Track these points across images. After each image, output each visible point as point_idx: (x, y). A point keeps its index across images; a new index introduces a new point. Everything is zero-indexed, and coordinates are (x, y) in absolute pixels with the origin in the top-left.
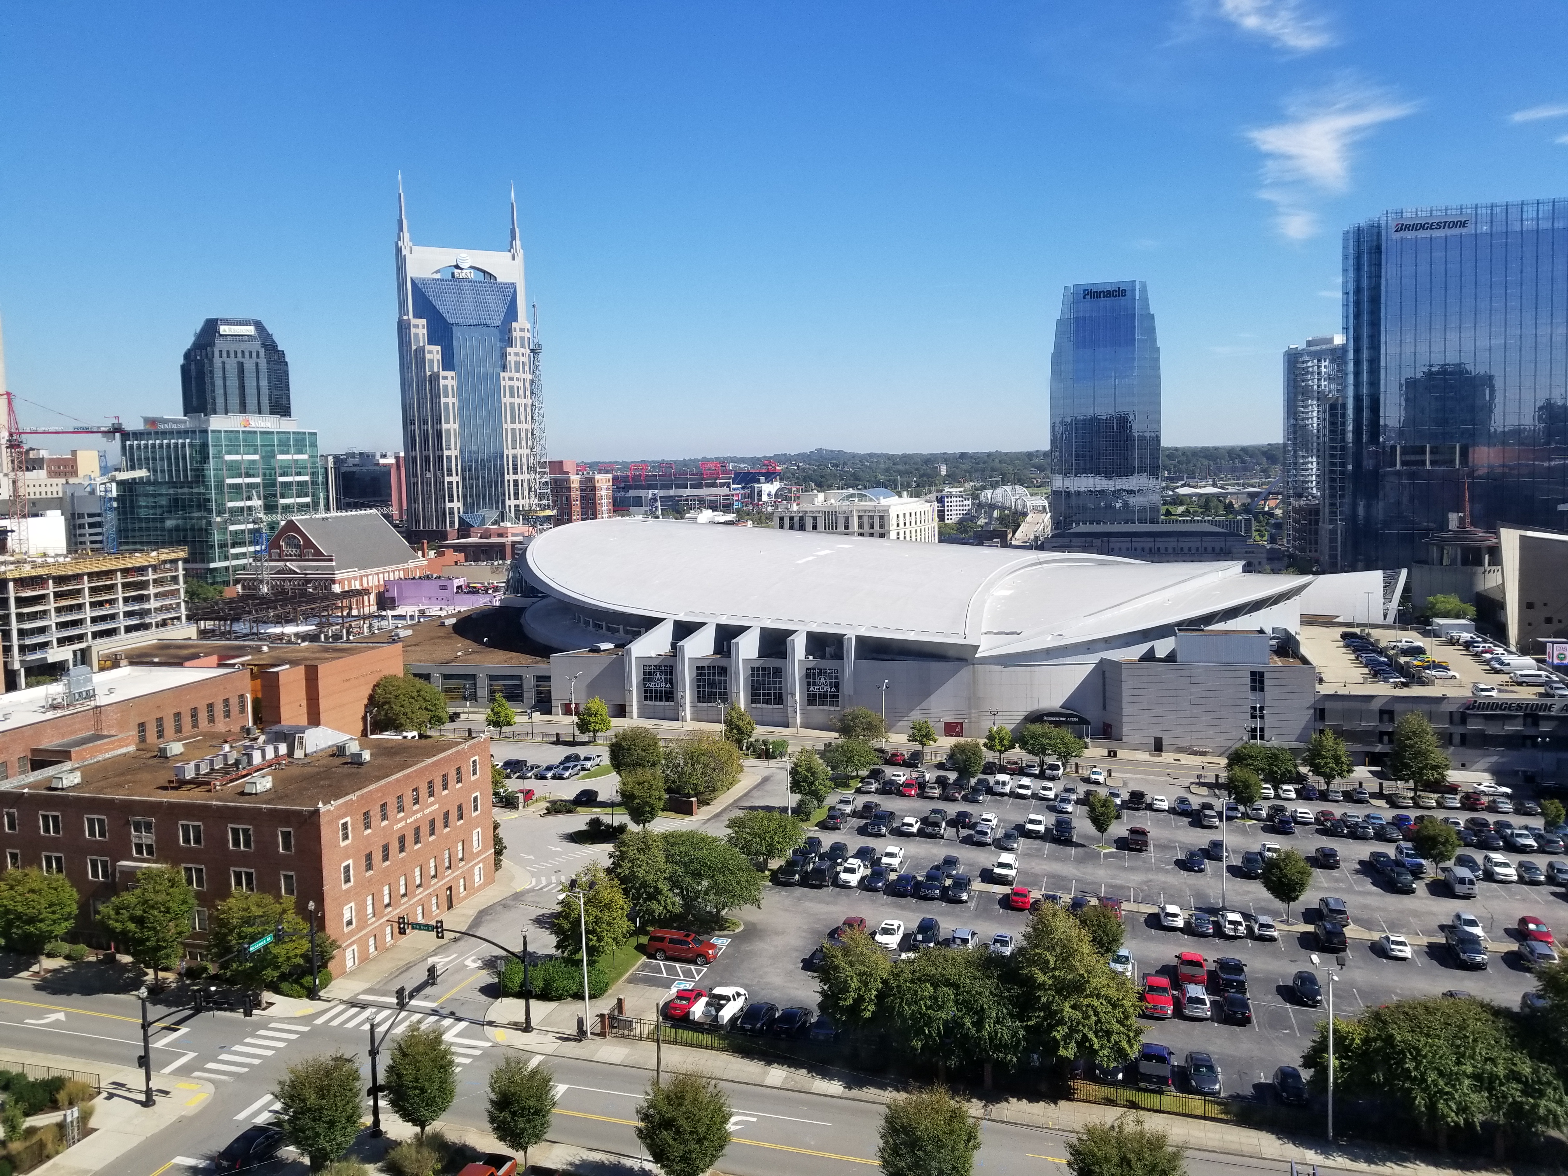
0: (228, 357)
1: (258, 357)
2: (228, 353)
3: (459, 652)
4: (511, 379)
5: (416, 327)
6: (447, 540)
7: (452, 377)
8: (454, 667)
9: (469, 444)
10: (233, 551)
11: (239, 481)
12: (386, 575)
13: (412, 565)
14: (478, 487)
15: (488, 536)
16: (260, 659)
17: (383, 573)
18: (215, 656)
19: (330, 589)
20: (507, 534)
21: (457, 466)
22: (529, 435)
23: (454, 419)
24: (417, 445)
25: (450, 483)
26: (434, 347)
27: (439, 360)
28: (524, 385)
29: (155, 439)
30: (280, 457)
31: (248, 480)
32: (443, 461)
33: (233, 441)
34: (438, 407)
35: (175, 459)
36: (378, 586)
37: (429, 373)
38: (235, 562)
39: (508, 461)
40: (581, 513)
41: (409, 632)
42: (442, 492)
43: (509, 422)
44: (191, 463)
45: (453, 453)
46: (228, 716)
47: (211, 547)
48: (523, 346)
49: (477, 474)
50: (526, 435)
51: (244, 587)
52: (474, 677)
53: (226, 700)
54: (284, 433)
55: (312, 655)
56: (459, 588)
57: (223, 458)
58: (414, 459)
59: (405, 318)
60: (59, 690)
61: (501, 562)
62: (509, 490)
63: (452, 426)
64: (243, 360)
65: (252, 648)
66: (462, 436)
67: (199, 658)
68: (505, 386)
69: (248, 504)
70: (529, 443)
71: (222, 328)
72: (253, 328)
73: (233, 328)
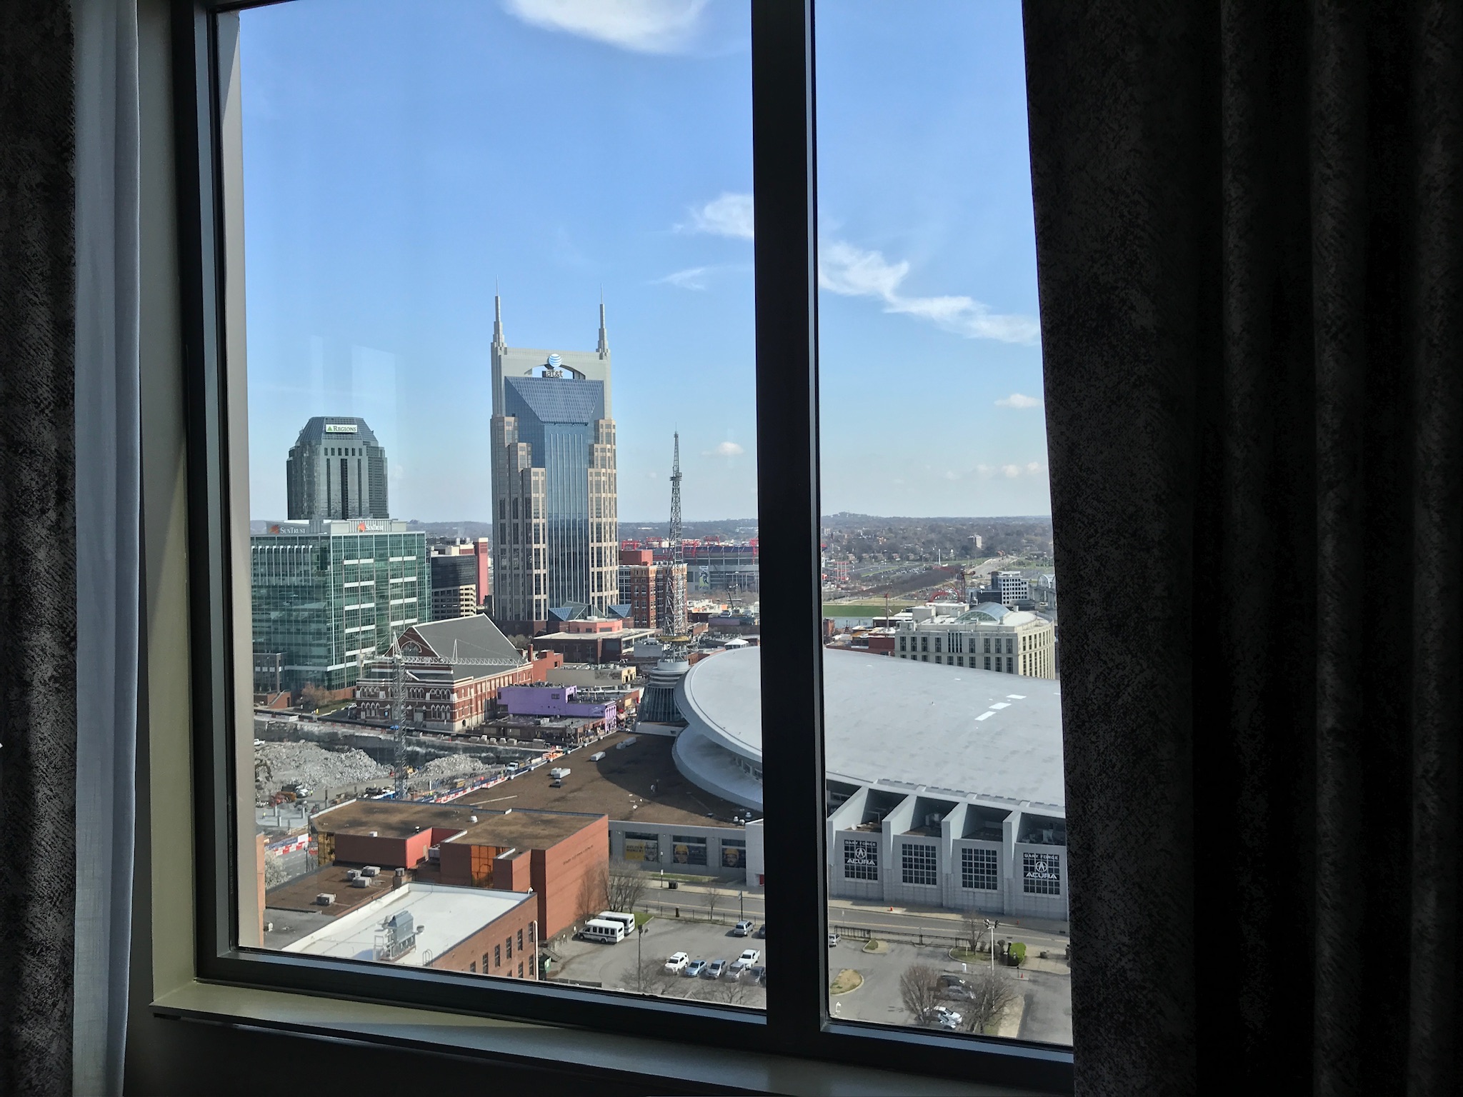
0: (333, 454)
1: (360, 454)
2: (333, 450)
3: (633, 804)
4: (598, 474)
5: (509, 424)
6: (535, 634)
7: (542, 473)
8: (637, 825)
9: (557, 537)
10: (348, 654)
11: (356, 584)
12: (498, 681)
13: (519, 670)
14: (563, 579)
15: (578, 631)
16: (477, 835)
17: (495, 679)
18: (430, 830)
19: (449, 698)
20: (595, 629)
21: (544, 559)
22: (613, 528)
23: (543, 514)
24: (508, 538)
25: (538, 576)
26: (524, 444)
27: (530, 456)
28: (609, 480)
29: (279, 545)
30: (391, 559)
31: (363, 584)
32: (531, 555)
33: (352, 546)
34: (528, 502)
35: (297, 564)
36: (490, 693)
37: (520, 470)
38: (349, 665)
39: (593, 554)
40: (657, 603)
41: (567, 772)
42: (530, 585)
43: (595, 517)
44: (312, 569)
45: (541, 546)
46: (521, 948)
47: (329, 651)
48: (608, 442)
49: (563, 567)
50: (610, 528)
51: (363, 694)
52: (655, 837)
53: (521, 932)
54: (396, 536)
55: (526, 830)
56: (570, 696)
57: (342, 562)
58: (503, 551)
59: (499, 415)
60: (386, 940)
61: (604, 666)
62: (593, 582)
63: (541, 521)
64: (346, 457)
65: (459, 816)
66: (550, 530)
67: (416, 832)
68: (591, 481)
69: (363, 606)
70: (613, 536)
71: (328, 426)
72: (356, 426)
73: (338, 426)
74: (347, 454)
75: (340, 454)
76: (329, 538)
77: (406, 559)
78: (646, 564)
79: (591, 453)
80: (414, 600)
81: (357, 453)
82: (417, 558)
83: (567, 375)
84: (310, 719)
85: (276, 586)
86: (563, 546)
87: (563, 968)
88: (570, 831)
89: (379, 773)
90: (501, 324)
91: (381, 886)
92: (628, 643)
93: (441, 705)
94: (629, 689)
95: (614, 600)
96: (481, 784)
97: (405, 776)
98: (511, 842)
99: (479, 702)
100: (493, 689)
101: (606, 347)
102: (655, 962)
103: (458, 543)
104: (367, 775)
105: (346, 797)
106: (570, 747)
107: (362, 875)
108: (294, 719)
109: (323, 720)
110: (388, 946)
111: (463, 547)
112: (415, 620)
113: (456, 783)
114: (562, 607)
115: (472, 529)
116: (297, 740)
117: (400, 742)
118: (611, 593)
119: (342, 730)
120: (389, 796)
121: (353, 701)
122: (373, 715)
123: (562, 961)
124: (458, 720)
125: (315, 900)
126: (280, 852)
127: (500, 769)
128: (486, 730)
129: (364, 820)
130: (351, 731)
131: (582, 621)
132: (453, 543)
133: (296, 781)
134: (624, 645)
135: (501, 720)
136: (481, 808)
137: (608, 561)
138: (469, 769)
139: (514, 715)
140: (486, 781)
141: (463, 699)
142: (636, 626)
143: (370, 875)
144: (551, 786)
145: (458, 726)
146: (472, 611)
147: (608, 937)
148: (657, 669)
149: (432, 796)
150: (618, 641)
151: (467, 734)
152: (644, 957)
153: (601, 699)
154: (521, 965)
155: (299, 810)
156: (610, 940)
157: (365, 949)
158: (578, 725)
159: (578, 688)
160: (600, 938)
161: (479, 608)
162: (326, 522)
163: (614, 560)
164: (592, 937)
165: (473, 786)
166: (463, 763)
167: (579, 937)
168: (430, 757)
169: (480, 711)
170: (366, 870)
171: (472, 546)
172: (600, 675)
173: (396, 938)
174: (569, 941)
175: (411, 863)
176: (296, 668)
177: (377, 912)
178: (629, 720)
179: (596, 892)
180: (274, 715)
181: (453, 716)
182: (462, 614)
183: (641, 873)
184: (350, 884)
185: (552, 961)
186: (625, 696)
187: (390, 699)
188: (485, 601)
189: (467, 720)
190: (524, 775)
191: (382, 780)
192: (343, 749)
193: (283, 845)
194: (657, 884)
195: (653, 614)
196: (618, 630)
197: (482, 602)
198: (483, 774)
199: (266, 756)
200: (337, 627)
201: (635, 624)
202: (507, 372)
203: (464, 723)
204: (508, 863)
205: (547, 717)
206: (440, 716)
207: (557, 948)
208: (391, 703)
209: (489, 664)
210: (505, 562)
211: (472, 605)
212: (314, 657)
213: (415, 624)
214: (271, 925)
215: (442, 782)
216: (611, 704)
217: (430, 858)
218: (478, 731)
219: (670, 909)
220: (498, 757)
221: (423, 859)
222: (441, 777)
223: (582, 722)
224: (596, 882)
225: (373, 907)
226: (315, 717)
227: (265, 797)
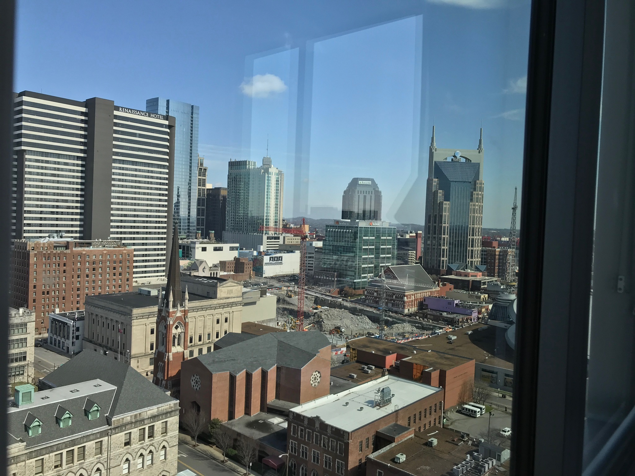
0: (361, 193)
1: (372, 194)
2: (361, 191)
3: (486, 356)
4: (474, 205)
5: (435, 182)
6: (441, 275)
7: (448, 204)
8: (487, 365)
9: (453, 233)
10: (363, 275)
11: (367, 247)
12: (424, 294)
13: (434, 290)
14: (455, 252)
15: (461, 276)
16: (416, 359)
17: (423, 293)
18: (396, 354)
19: (403, 298)
20: (469, 275)
21: (447, 242)
22: (480, 230)
23: (448, 222)
24: (431, 232)
25: (444, 250)
26: (441, 191)
27: (443, 196)
28: (480, 208)
29: (338, 229)
30: (382, 238)
31: (370, 247)
32: (441, 240)
33: (367, 231)
34: (441, 216)
35: (345, 237)
36: (421, 299)
37: (438, 202)
38: (363, 280)
39: (469, 241)
40: (499, 266)
41: (455, 337)
42: (439, 253)
43: (471, 224)
44: (351, 240)
45: (446, 236)
46: (435, 412)
47: (355, 274)
48: (480, 191)
49: (455, 246)
50: (479, 230)
51: (368, 292)
52: (496, 373)
53: (436, 405)
54: (384, 228)
55: (437, 360)
56: (456, 304)
57: (362, 238)
58: (429, 237)
59: (431, 178)
60: (379, 398)
61: (472, 292)
62: (469, 254)
63: (447, 225)
64: (366, 195)
65: (408, 349)
66: (450, 230)
67: (390, 354)
68: (471, 208)
69: (370, 256)
70: (480, 234)
71: (359, 182)
72: (371, 182)
73: (364, 182)
74: (366, 193)
75: (364, 193)
76: (358, 227)
77: (388, 238)
78: (494, 247)
79: (472, 196)
80: (390, 255)
81: (370, 193)
82: (392, 238)
83: (463, 160)
84: (347, 301)
85: (336, 246)
86: (456, 237)
87: (451, 424)
88: (457, 364)
89: (373, 327)
90: (434, 138)
91: (375, 374)
92: (484, 283)
93: (399, 301)
94: (484, 304)
95: (478, 263)
96: (416, 337)
97: (383, 330)
98: (431, 365)
99: (416, 302)
100: (422, 297)
101: (482, 148)
102: (496, 430)
103: (409, 233)
104: (368, 327)
105: (359, 335)
106: (456, 326)
107: (367, 369)
108: (340, 300)
109: (352, 302)
110: (380, 400)
111: (411, 235)
112: (390, 264)
113: (405, 335)
114: (454, 264)
115: (415, 228)
116: (341, 309)
117: (382, 315)
118: (477, 260)
119: (359, 307)
120: (376, 337)
121: (363, 295)
122: (371, 302)
123: (451, 421)
124: (407, 308)
125: (349, 376)
126: (334, 353)
127: (424, 332)
128: (418, 314)
129: (369, 345)
130: (362, 308)
131: (463, 271)
132: (407, 233)
133: (340, 325)
134: (482, 284)
135: (425, 311)
136: (418, 348)
137: (477, 245)
138: (410, 330)
139: (431, 309)
140: (418, 336)
141: (409, 300)
142: (488, 276)
143: (371, 369)
144: (448, 343)
145: (406, 311)
146: (413, 262)
147: (472, 414)
148: (500, 297)
149: (395, 340)
150: (480, 282)
151: (410, 315)
152: (491, 426)
153: (471, 307)
154: (435, 419)
155: (341, 337)
156: (473, 415)
157: (370, 400)
158: (460, 317)
159: (460, 301)
160: (469, 414)
161: (417, 261)
162: (357, 221)
163: (479, 245)
164: (465, 413)
165: (412, 338)
166: (408, 327)
167: (459, 412)
168: (394, 323)
169: (416, 306)
170: (369, 367)
171: (414, 235)
172: (470, 296)
173: (384, 397)
174: (455, 413)
175: (387, 367)
176: (342, 279)
177: (375, 385)
178: (483, 318)
179: (467, 394)
180: (333, 297)
181: (404, 306)
182: (409, 263)
183: (489, 388)
184: (363, 371)
185: (447, 420)
186: (482, 307)
187: (379, 296)
188: (419, 258)
189: (410, 309)
190: (436, 337)
191: (373, 330)
192: (359, 314)
193: (335, 351)
194: (496, 394)
195: (496, 271)
196: (479, 277)
197: (418, 259)
198: (416, 333)
199: (329, 314)
200: (359, 264)
201: (488, 275)
202: (436, 159)
203: (409, 310)
204: (429, 374)
205: (445, 312)
206: (399, 306)
207: (449, 414)
208: (379, 298)
209: (421, 286)
210: (429, 242)
211: (413, 260)
212: (349, 275)
213: (390, 266)
214: (332, 383)
215: (399, 334)
216: (475, 310)
217: (395, 366)
218: (415, 314)
219: (503, 407)
220: (423, 327)
221: (393, 365)
222: (398, 332)
223: (461, 316)
224: (468, 388)
225: (373, 383)
226: (348, 300)
227: (328, 330)
